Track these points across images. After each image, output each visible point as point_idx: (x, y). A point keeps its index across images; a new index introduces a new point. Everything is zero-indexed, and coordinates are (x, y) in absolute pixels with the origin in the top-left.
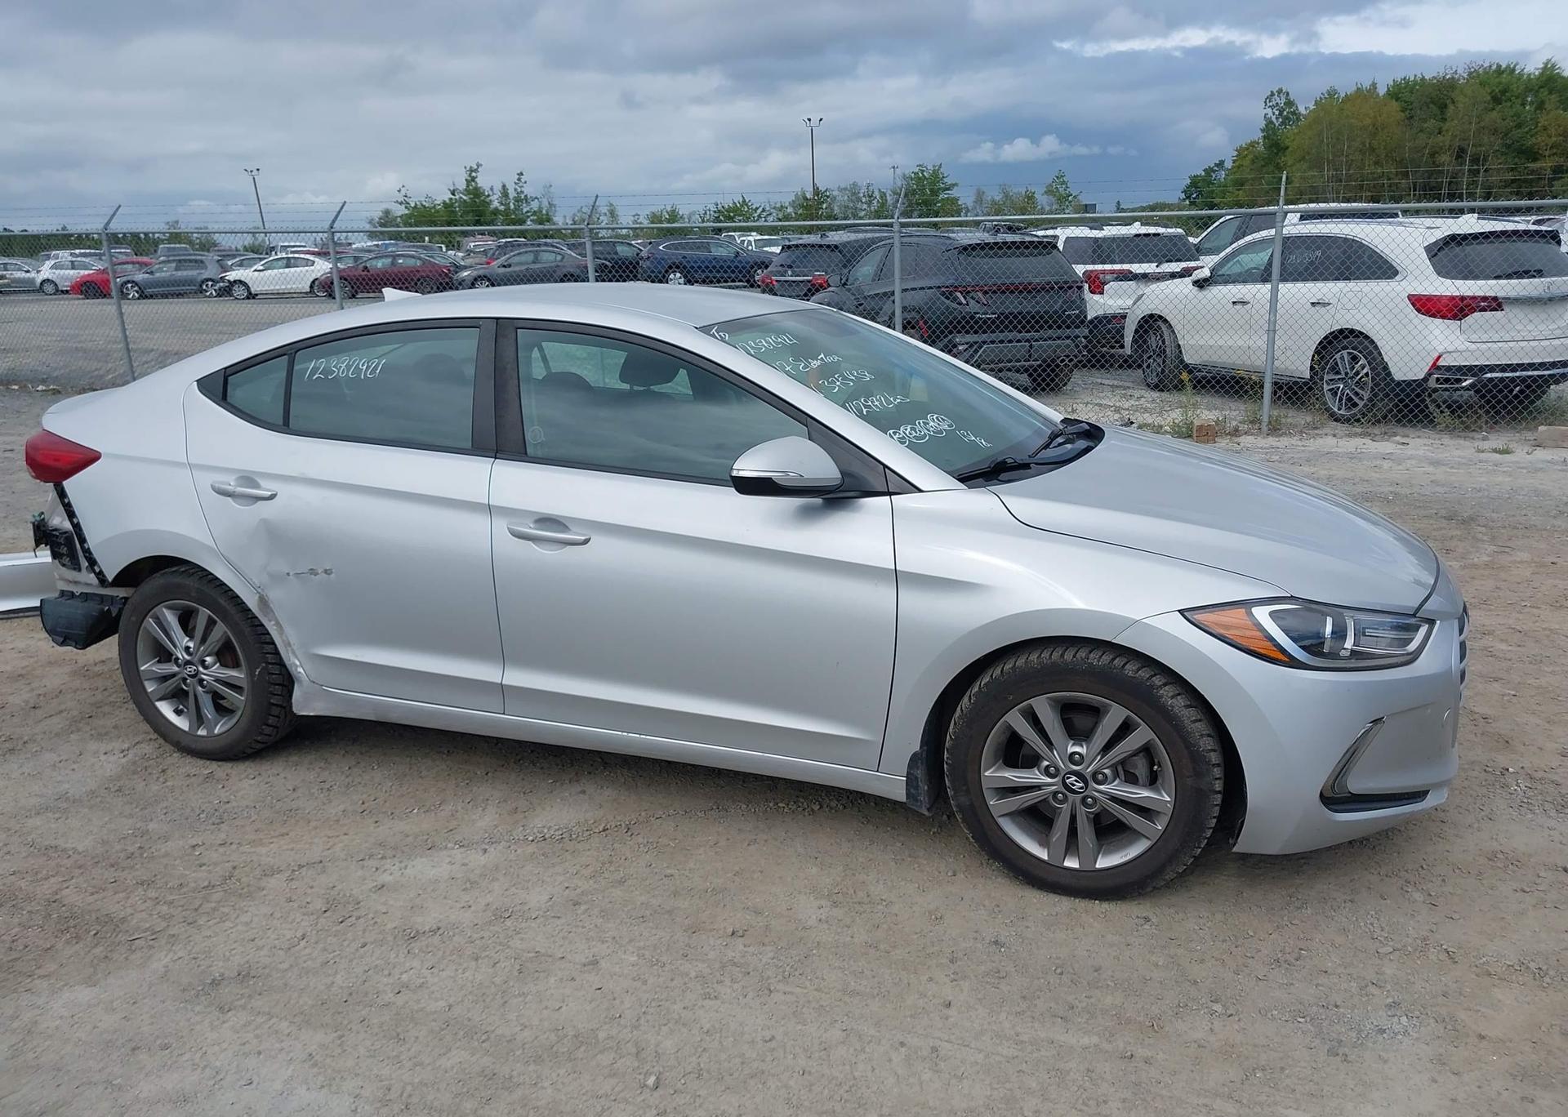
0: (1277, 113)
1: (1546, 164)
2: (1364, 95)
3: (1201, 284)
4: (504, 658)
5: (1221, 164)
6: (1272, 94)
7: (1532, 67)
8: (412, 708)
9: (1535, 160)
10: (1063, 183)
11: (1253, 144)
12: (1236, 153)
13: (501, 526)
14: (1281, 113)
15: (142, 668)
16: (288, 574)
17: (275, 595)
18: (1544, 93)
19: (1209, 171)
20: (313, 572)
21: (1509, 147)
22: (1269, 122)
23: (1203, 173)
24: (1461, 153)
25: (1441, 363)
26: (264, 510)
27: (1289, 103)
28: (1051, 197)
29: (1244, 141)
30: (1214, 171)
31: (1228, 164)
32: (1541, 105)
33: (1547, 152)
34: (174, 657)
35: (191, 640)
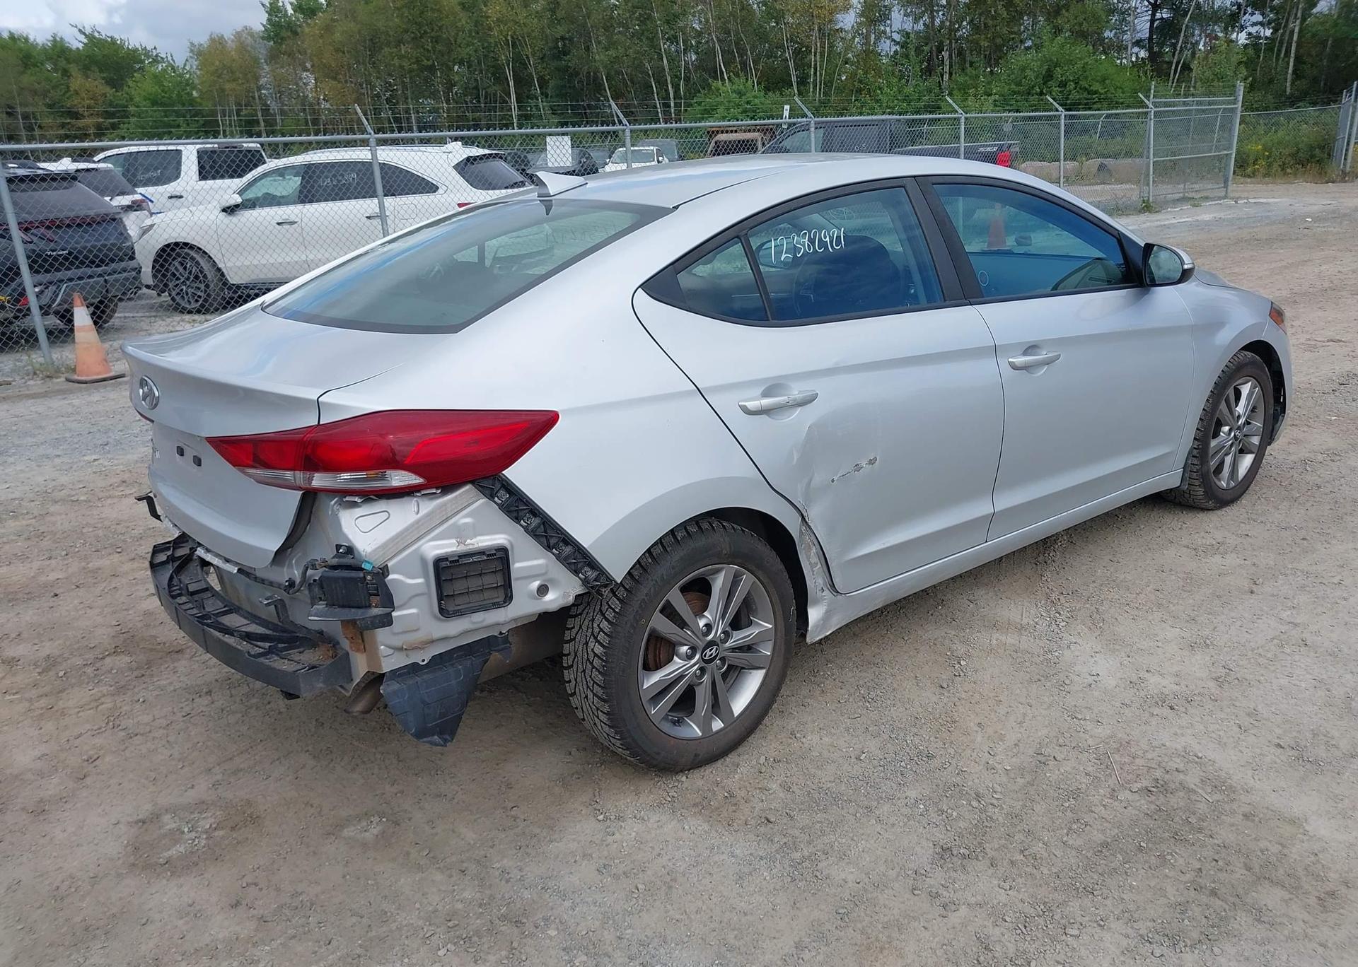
1: (88, 123)
4: (994, 488)
7: (42, 38)
9: (78, 119)
13: (1005, 365)
15: (644, 687)
16: (833, 481)
21: (52, 107)
26: (807, 414)
32: (66, 73)
33: (86, 114)
34: (684, 649)
35: (702, 615)
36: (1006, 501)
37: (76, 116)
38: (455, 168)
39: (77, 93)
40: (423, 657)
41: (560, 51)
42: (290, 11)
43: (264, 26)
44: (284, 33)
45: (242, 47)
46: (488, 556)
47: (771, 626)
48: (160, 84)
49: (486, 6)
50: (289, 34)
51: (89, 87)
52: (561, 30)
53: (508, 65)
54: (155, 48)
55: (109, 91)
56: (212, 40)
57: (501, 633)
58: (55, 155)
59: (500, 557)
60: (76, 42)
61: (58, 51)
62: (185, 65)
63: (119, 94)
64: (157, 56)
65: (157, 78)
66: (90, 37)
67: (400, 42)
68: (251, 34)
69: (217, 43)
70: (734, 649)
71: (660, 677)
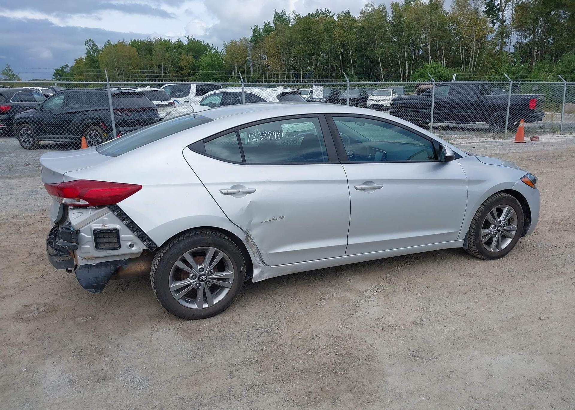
0: (91, 48)
1: (185, 71)
2: (121, 45)
4: (348, 235)
5: (67, 65)
6: (87, 41)
7: (174, 41)
9: (182, 70)
10: (10, 70)
11: (81, 59)
12: (75, 62)
13: (352, 188)
14: (92, 48)
15: (171, 286)
16: (262, 222)
17: (254, 232)
18: (180, 49)
19: (62, 67)
20: (275, 219)
21: (173, 65)
22: (88, 51)
23: (60, 68)
24: (160, 67)
26: (249, 198)
27: (94, 45)
28: (5, 76)
29: (78, 57)
30: (65, 68)
31: (70, 66)
32: (180, 53)
33: (185, 68)
34: (191, 275)
35: (201, 264)
36: (352, 241)
37: (182, 69)
38: (277, 97)
39: (183, 60)
40: (94, 263)
41: (363, 48)
42: (261, 31)
43: (251, 37)
44: (258, 40)
45: (242, 45)
46: (110, 231)
47: (232, 273)
48: (211, 58)
49: (335, 30)
50: (260, 40)
51: (187, 59)
52: (363, 40)
53: (341, 54)
54: (212, 45)
55: (194, 60)
56: (232, 42)
57: (124, 259)
58: (145, 86)
59: (116, 232)
60: (185, 42)
61: (179, 45)
62: (222, 51)
63: (197, 61)
64: (212, 47)
65: (211, 56)
66: (190, 40)
67: (299, 44)
68: (246, 40)
69: (234, 43)
70: (215, 279)
71: (180, 284)
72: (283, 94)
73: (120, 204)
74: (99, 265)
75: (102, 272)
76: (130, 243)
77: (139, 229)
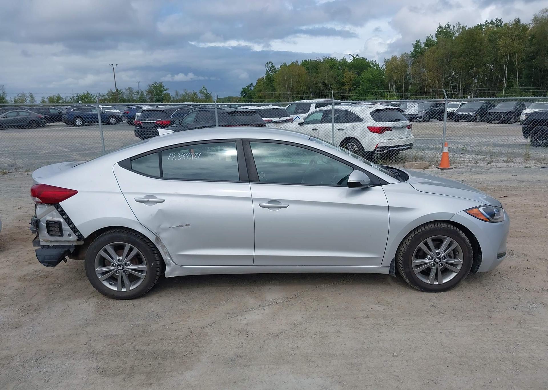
0: (269, 69)
1: (347, 87)
2: (294, 65)
3: (301, 124)
4: (255, 246)
5: (251, 85)
6: (268, 63)
7: (340, 59)
8: (215, 268)
9: (344, 86)
10: (205, 89)
11: (262, 78)
12: (257, 81)
13: (256, 204)
14: (271, 69)
15: (97, 270)
16: (170, 228)
17: (163, 236)
18: (344, 67)
19: (248, 87)
20: (181, 226)
21: (336, 82)
22: (268, 72)
23: (246, 87)
24: (324, 83)
25: (378, 146)
26: (159, 206)
27: (273, 66)
28: (202, 94)
29: (259, 77)
30: (250, 87)
31: (254, 84)
32: (344, 70)
33: (347, 84)
34: (112, 263)
35: (120, 256)
36: (259, 253)
37: (343, 84)
38: (371, 113)
39: (345, 77)
40: (51, 245)
42: (423, 46)
43: (411, 52)
44: (419, 54)
45: (402, 60)
47: (145, 267)
48: (372, 74)
49: (500, 40)
50: (421, 55)
51: (350, 75)
52: (533, 49)
54: (375, 61)
55: (356, 76)
56: (393, 58)
59: (59, 223)
60: (350, 60)
61: (344, 63)
62: (382, 67)
63: (359, 77)
64: (375, 64)
65: (372, 72)
66: (354, 58)
68: (407, 56)
69: (394, 59)
70: (132, 269)
71: (104, 269)
72: (377, 111)
73: (61, 203)
74: (55, 247)
75: (55, 252)
76: (68, 233)
77: (72, 223)
